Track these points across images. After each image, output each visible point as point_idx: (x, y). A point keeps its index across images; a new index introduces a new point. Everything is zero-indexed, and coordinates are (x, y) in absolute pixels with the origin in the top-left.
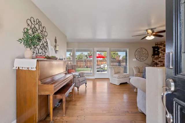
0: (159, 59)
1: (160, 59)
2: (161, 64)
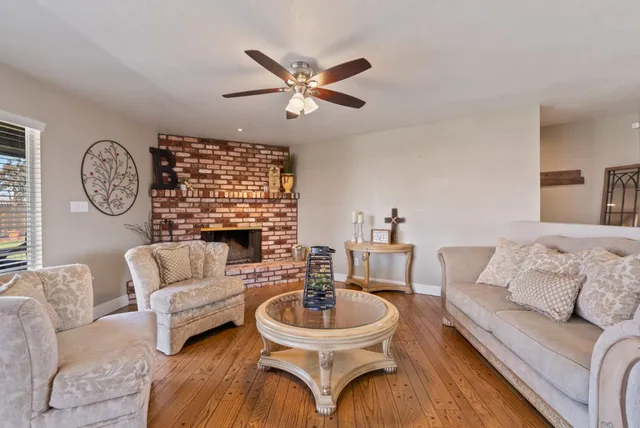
0: (180, 205)
1: (182, 208)
2: (186, 226)
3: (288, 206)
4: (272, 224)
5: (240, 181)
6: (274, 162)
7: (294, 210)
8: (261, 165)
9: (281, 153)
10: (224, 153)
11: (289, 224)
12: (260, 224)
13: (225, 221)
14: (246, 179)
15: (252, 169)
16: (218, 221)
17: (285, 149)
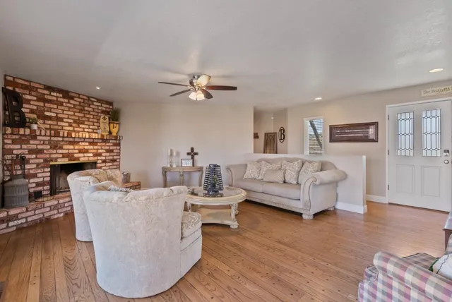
1: (33, 144)
2: (37, 161)
3: (115, 145)
4: (104, 158)
5: (79, 124)
6: (103, 112)
7: (118, 148)
8: (94, 113)
9: (108, 106)
10: (66, 101)
11: (115, 157)
12: (96, 158)
13: (69, 156)
14: (83, 123)
15: (88, 116)
16: (64, 156)
17: (111, 104)
